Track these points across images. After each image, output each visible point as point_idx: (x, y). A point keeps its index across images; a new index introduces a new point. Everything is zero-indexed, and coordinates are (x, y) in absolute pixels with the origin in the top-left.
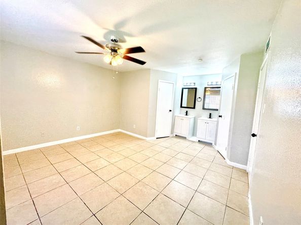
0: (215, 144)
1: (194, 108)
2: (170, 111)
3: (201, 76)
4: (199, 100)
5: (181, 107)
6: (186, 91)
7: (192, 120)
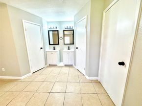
0: (75, 65)
1: (58, 44)
2: (41, 48)
3: (60, 23)
4: (61, 38)
5: (50, 44)
6: (51, 33)
7: (58, 53)
